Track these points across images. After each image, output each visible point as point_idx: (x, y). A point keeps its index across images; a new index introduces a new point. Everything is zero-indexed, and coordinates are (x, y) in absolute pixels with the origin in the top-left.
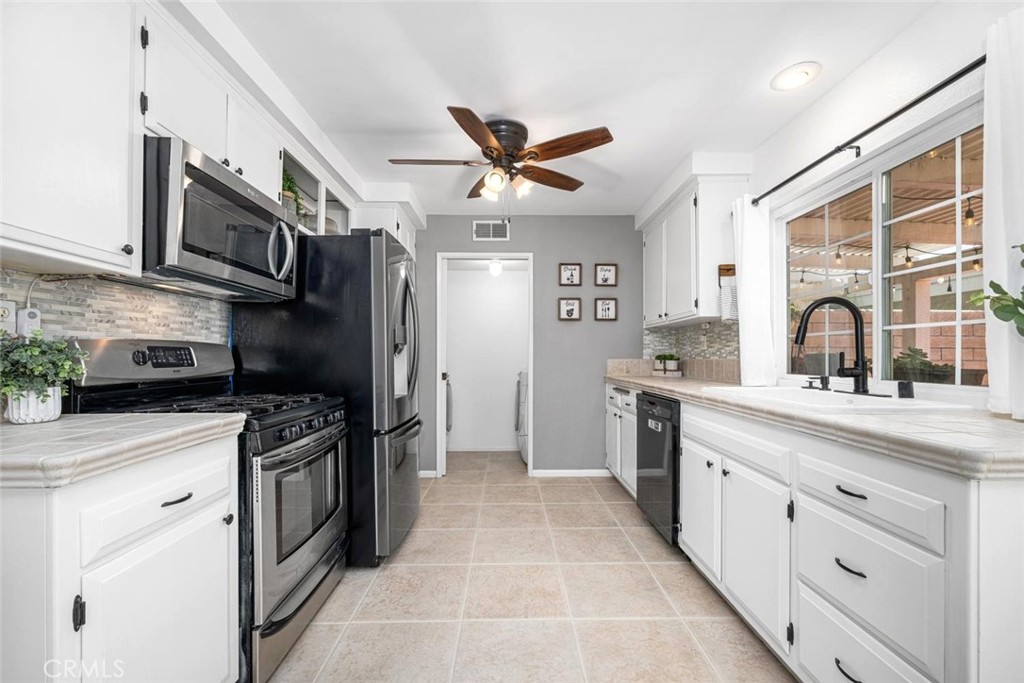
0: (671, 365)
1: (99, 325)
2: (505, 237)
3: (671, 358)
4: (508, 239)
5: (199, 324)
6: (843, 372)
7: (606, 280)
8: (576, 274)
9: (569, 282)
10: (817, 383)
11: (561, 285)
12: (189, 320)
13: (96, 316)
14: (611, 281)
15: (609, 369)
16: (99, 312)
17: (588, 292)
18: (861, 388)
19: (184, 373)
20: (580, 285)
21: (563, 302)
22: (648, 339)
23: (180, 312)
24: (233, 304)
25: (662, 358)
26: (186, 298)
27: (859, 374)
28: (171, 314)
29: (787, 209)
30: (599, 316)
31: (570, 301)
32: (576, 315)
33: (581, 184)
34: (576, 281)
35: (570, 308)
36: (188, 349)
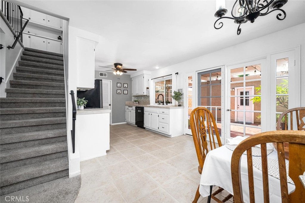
0: (137, 102)
2: (106, 76)
3: (137, 101)
4: (107, 77)
6: (162, 103)
8: (120, 85)
10: (159, 104)
11: (117, 87)
14: (126, 87)
15: (126, 103)
18: (163, 104)
22: (133, 98)
25: (136, 101)
27: (163, 103)
29: (155, 81)
30: (124, 93)
31: (119, 90)
32: (120, 93)
34: (120, 86)
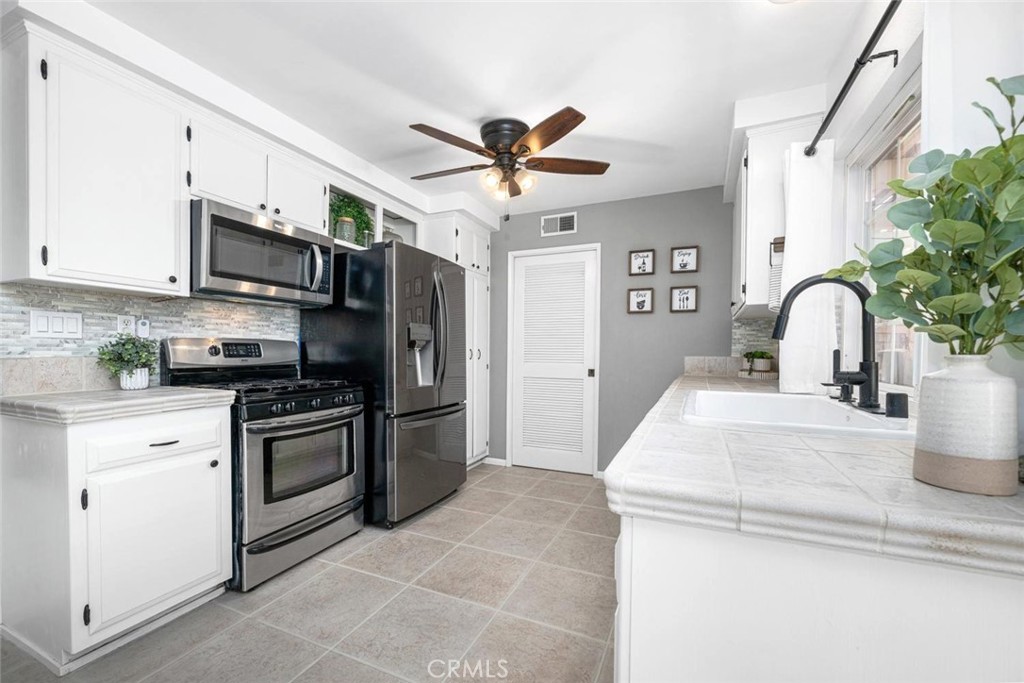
0: (760, 364)
1: (192, 329)
2: (573, 229)
3: (762, 356)
4: (576, 231)
5: (275, 326)
7: (685, 265)
8: (649, 261)
9: (641, 271)
11: (631, 275)
12: (267, 323)
13: (190, 323)
14: (692, 266)
16: (193, 320)
17: (662, 281)
19: (251, 361)
20: (653, 273)
21: (633, 294)
22: (738, 333)
23: (258, 318)
24: (301, 310)
25: (752, 356)
26: (262, 308)
28: (250, 320)
30: (676, 307)
31: (641, 292)
32: (647, 307)
33: (607, 165)
34: (649, 269)
35: (641, 299)
36: (258, 345)
